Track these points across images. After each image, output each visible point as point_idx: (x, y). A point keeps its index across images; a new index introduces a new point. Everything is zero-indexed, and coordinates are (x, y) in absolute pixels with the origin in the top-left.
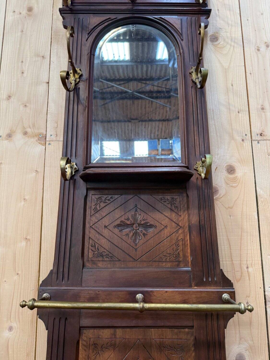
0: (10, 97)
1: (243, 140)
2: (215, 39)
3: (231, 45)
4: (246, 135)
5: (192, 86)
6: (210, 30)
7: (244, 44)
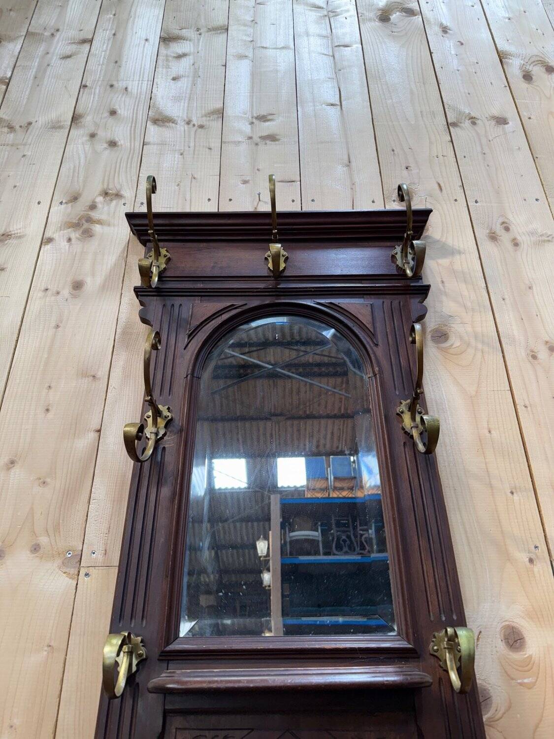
0: (13, 462)
1: (531, 561)
2: (441, 336)
3: (476, 349)
4: (536, 547)
5: (405, 443)
6: (431, 321)
7: (504, 346)
